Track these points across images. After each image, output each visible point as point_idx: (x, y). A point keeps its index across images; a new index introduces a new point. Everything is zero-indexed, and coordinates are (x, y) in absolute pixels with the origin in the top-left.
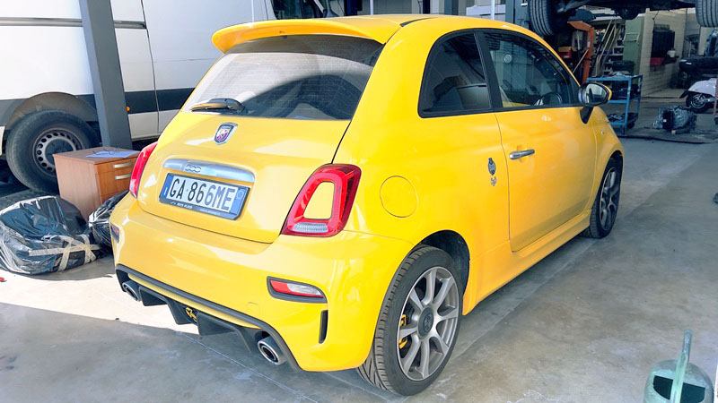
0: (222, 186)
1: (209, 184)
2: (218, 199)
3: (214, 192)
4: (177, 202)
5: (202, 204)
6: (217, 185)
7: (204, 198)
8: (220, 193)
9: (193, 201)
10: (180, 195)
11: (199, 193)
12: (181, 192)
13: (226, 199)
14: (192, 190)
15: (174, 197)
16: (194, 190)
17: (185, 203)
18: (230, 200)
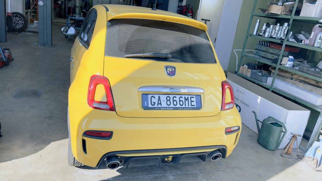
0: (186, 96)
1: (178, 96)
2: (187, 102)
3: (183, 99)
5: (178, 106)
6: (183, 96)
7: (178, 103)
8: (186, 99)
9: (171, 106)
10: (159, 104)
11: (174, 101)
12: (159, 102)
13: (191, 101)
14: (167, 100)
15: (156, 106)
16: (169, 100)
17: (166, 108)
18: (193, 101)
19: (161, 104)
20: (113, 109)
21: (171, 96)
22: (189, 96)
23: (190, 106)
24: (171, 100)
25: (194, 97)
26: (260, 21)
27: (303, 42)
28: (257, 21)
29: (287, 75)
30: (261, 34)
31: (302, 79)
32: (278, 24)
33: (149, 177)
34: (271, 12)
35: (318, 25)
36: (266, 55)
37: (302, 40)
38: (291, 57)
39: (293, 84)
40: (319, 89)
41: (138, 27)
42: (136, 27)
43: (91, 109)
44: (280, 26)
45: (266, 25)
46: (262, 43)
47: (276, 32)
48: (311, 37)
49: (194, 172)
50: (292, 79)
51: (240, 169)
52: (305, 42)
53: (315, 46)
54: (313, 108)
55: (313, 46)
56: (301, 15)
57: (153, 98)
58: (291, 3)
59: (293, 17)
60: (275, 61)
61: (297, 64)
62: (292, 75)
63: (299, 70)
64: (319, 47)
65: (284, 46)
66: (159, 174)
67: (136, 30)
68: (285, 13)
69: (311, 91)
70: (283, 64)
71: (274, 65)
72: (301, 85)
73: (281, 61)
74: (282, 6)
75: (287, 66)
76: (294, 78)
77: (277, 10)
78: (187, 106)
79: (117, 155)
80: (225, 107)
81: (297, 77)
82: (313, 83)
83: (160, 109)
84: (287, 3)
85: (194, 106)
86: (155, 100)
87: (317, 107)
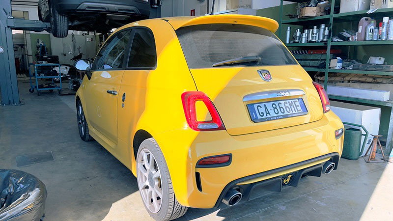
0: (290, 101)
1: (282, 102)
2: (292, 108)
3: (288, 105)
4: (270, 118)
5: (286, 113)
6: (287, 101)
7: (285, 110)
8: (291, 105)
9: (280, 114)
10: (268, 114)
11: (280, 108)
12: (267, 112)
13: (296, 106)
14: (274, 108)
15: (265, 116)
16: (276, 108)
17: (276, 117)
18: (298, 106)
19: (269, 113)
20: (222, 128)
21: (277, 103)
22: (293, 101)
23: (297, 112)
24: (278, 107)
25: (297, 101)
26: (290, 28)
27: (350, 39)
28: (287, 29)
29: (337, 79)
30: (297, 41)
31: (356, 79)
32: (315, 27)
33: (259, 212)
34: (305, 15)
35: (364, 18)
36: (305, 63)
37: (349, 38)
38: (339, 58)
39: (347, 86)
40: (378, 85)
41: (214, 32)
42: (212, 33)
43: (196, 132)
44: (317, 28)
45: (300, 31)
46: (296, 52)
47: (315, 35)
48: (360, 31)
49: (300, 196)
50: (343, 82)
51: (343, 183)
52: (354, 39)
53: (367, 39)
54: (382, 105)
55: (365, 40)
56: (341, 12)
57: (259, 108)
58: (325, 2)
59: (333, 15)
60: (323, 66)
61: (345, 64)
62: (343, 77)
63: (353, 69)
64: (372, 40)
65: (329, 48)
66: (266, 207)
67: (213, 35)
68: (320, 14)
69: (370, 89)
70: (333, 67)
71: (322, 70)
72: (356, 85)
73: (330, 64)
74: (316, 6)
75: (337, 68)
76: (346, 80)
77: (311, 11)
78: (294, 112)
79: (238, 184)
80: (326, 108)
81: (350, 78)
82: (370, 80)
83: (270, 119)
84: (321, 3)
85: (300, 110)
86: (262, 110)
87: (385, 102)
